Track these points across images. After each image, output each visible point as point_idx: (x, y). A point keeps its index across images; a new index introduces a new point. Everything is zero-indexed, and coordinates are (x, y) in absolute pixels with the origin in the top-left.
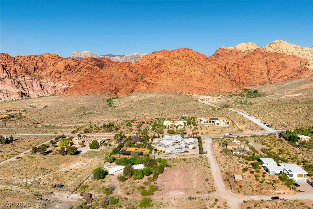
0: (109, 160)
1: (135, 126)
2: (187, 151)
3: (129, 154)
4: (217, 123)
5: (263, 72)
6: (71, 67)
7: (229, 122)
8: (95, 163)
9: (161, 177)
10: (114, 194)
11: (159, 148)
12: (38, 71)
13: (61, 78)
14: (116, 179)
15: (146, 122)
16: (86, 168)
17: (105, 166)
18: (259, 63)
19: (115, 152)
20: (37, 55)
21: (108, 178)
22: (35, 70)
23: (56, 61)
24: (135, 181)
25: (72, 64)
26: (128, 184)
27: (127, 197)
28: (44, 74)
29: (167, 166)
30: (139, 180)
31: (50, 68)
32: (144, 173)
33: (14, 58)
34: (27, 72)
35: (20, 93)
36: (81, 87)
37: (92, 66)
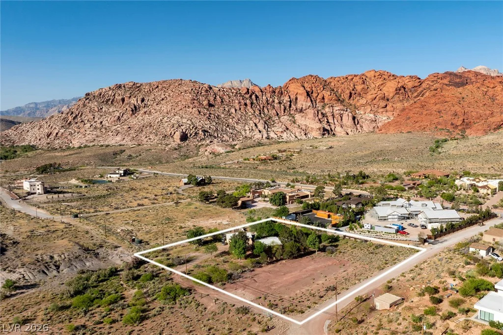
6: (407, 89)
12: (355, 98)
13: (388, 108)
20: (356, 74)
22: (350, 96)
23: (385, 81)
25: (410, 85)
28: (363, 101)
31: (373, 92)
33: (326, 81)
34: (339, 99)
35: (322, 130)
36: (404, 120)
37: (445, 86)
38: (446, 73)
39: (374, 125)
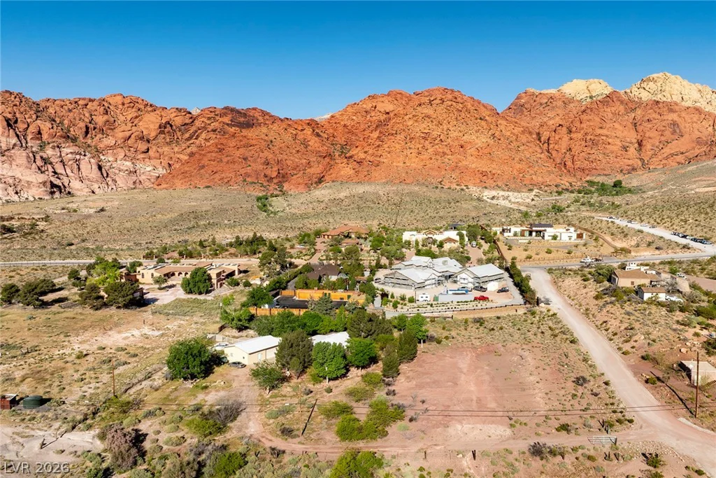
0: (233, 320)
1: (324, 242)
2: (483, 299)
3: (302, 305)
4: (553, 234)
5: (627, 144)
6: (174, 128)
7: (582, 234)
8: (191, 331)
9: (410, 374)
10: (232, 434)
11: (397, 292)
12: (96, 136)
13: (151, 153)
14: (248, 380)
15: (353, 236)
16: (154, 345)
17: (219, 338)
18: (617, 125)
19: (257, 297)
20: (92, 98)
21: (222, 375)
22: (87, 133)
23: (139, 112)
24: (318, 386)
25: (178, 121)
26: (291, 397)
27: (279, 443)
28: (110, 141)
29: (427, 339)
30: (332, 383)
31: (123, 127)
32: (348, 357)
33: (37, 104)
34: (68, 136)
35: (49, 185)
36: (195, 169)
37: (226, 126)
38: (226, 108)
39: (134, 178)
